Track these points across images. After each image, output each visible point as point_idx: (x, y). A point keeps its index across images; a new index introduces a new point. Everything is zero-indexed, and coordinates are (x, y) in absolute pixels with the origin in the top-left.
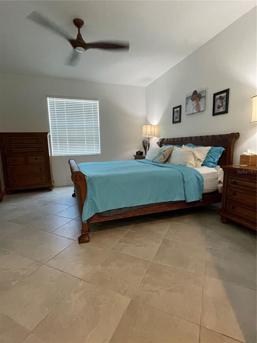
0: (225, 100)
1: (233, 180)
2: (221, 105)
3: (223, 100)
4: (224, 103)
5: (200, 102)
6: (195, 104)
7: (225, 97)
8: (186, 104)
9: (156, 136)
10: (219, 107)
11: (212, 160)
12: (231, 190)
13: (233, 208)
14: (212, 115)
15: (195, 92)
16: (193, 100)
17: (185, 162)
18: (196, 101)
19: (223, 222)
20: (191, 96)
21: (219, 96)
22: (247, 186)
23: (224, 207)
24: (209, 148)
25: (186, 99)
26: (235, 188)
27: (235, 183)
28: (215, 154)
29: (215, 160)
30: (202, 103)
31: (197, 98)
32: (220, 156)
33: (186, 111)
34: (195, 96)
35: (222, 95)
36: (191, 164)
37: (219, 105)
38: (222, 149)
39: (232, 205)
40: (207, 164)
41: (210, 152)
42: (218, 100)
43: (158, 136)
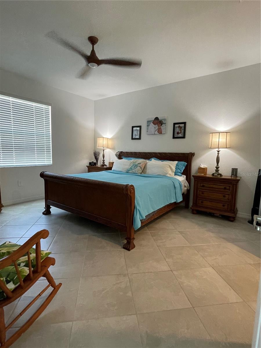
0: (183, 129)
1: (202, 185)
2: (180, 132)
3: (182, 129)
4: (183, 131)
5: (161, 127)
6: (157, 128)
7: (184, 127)
8: (147, 126)
9: (110, 149)
10: (178, 133)
11: (179, 171)
12: (200, 191)
13: (202, 202)
14: (172, 138)
15: (157, 119)
16: (154, 124)
17: (165, 173)
18: (158, 125)
19: (193, 213)
20: (152, 121)
21: (178, 125)
22: (212, 188)
23: (195, 203)
24: (176, 162)
25: (147, 122)
26: (203, 189)
27: (203, 186)
28: (181, 167)
29: (181, 171)
30: (163, 127)
31: (159, 123)
32: (184, 168)
33: (147, 131)
34: (157, 121)
35: (181, 125)
36: (170, 174)
37: (178, 131)
38: (185, 163)
39: (201, 201)
40: (177, 174)
41: (177, 165)
42: (178, 128)
43: (113, 149)
